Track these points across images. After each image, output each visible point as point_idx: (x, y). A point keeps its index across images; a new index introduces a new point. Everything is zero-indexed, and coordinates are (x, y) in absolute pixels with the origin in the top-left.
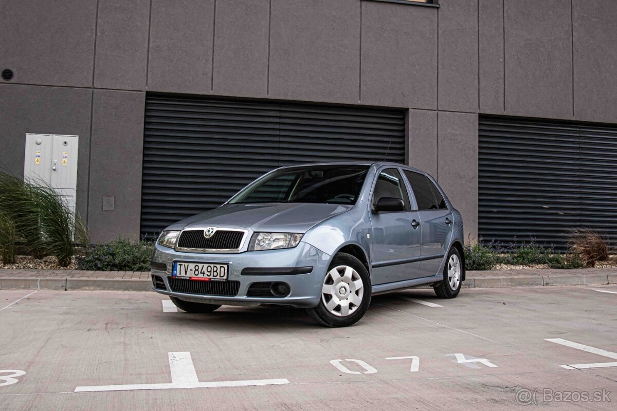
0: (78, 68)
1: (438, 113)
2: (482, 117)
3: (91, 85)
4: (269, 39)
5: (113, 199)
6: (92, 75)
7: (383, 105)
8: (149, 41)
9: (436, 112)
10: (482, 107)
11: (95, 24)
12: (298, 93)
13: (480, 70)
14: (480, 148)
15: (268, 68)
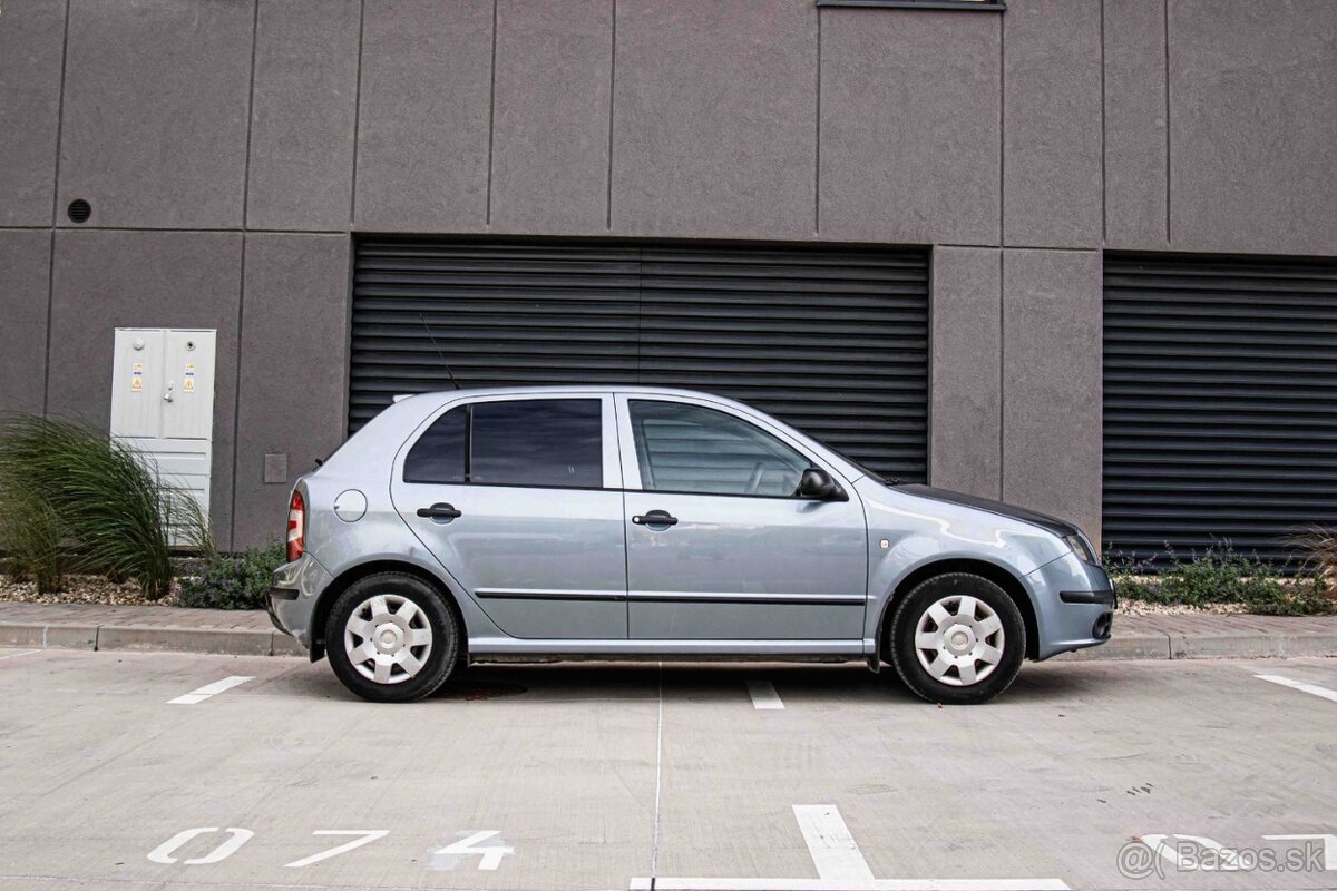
0: (215, 189)
1: (1002, 253)
2: (1111, 258)
3: (240, 225)
4: (612, 108)
5: (283, 457)
6: (242, 203)
7: (870, 241)
8: (357, 128)
9: (999, 250)
10: (1110, 235)
11: (247, 99)
12: (675, 221)
13: (1107, 151)
14: (1106, 329)
15: (610, 171)
